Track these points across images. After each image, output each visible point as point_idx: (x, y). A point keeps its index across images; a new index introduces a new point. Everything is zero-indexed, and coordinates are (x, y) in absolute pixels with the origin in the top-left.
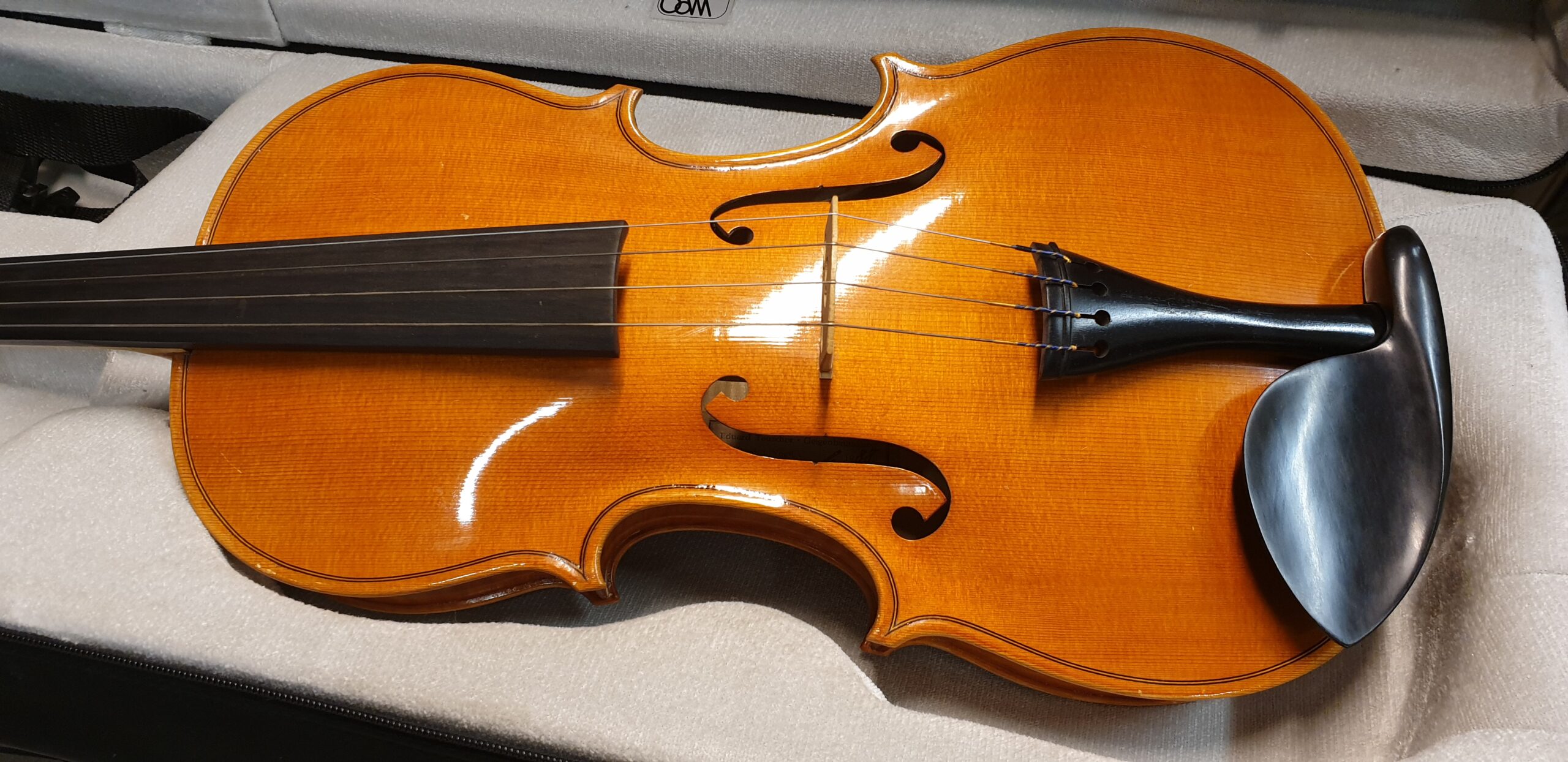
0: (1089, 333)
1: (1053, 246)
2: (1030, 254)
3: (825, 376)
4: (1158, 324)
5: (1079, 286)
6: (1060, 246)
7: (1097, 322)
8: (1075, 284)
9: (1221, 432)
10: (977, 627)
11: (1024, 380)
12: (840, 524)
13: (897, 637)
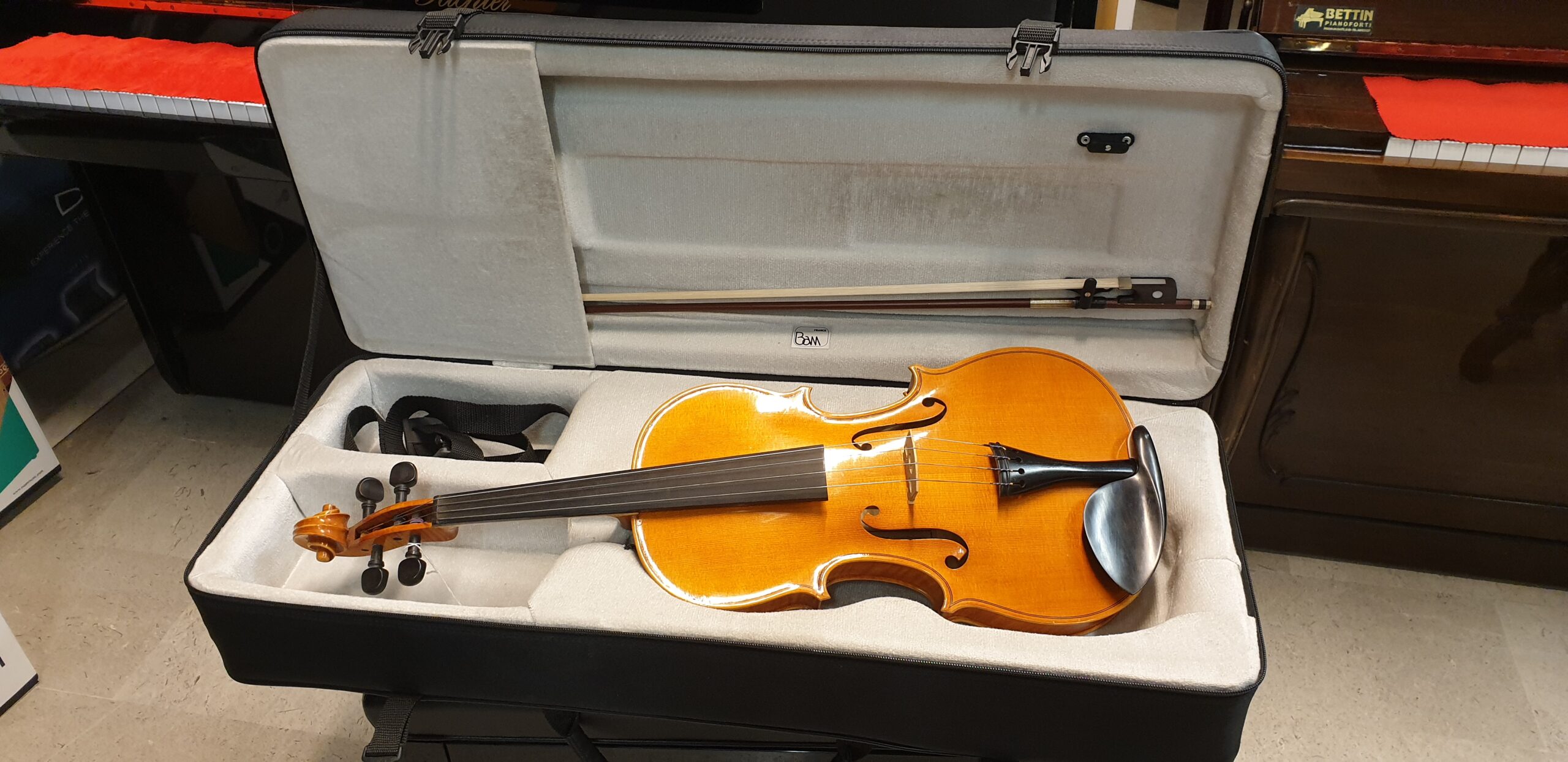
0: (1017, 478)
1: (998, 444)
2: (989, 448)
3: (911, 503)
4: (1044, 472)
5: (1011, 459)
6: (1000, 443)
7: (1020, 473)
8: (1009, 459)
9: (1075, 515)
10: (986, 602)
11: (993, 499)
12: (924, 565)
13: (953, 609)
